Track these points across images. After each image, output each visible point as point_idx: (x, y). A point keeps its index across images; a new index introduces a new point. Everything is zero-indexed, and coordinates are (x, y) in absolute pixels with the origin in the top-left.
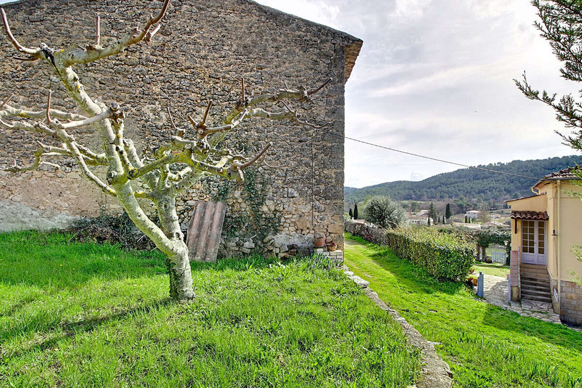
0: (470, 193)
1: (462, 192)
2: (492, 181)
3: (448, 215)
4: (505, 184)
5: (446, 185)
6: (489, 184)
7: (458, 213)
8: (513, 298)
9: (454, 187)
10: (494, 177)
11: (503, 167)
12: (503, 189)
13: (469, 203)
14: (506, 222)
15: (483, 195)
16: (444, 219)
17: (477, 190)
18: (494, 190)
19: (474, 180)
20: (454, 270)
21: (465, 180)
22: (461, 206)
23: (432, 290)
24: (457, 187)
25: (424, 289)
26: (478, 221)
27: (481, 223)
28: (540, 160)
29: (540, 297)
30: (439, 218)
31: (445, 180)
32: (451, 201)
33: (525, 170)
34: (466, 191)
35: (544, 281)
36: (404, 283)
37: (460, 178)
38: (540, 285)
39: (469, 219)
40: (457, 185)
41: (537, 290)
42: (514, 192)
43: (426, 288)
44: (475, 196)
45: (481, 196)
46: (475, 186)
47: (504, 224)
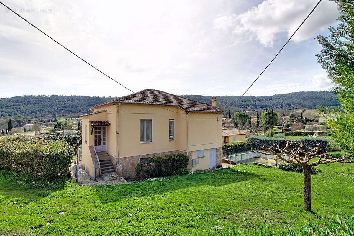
0: (26, 113)
1: (20, 112)
2: (40, 105)
3: (10, 128)
4: (48, 108)
5: (6, 107)
6: (38, 107)
7: (17, 126)
8: (97, 175)
9: (13, 108)
10: (42, 103)
11: (47, 98)
12: (47, 111)
13: (25, 119)
14: (51, 130)
15: (34, 114)
16: (7, 131)
17: (30, 111)
18: (42, 111)
19: (28, 104)
20: (60, 169)
21: (21, 104)
22: (19, 122)
23: (47, 192)
24: (15, 109)
25: (39, 194)
26: (33, 131)
27: (34, 132)
28: (67, 96)
29: (109, 170)
30: (3, 130)
31: (6, 103)
32: (11, 118)
33: (60, 101)
34: (22, 111)
35: (108, 160)
36: (14, 196)
37: (18, 102)
38: (107, 163)
39: (27, 129)
40: (15, 107)
41: (106, 166)
42: (53, 113)
43: (40, 192)
44: (29, 115)
45: (33, 115)
46: (29, 108)
47: (50, 131)
